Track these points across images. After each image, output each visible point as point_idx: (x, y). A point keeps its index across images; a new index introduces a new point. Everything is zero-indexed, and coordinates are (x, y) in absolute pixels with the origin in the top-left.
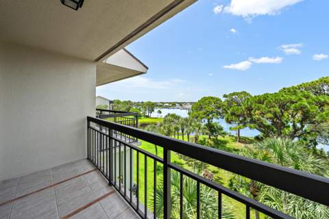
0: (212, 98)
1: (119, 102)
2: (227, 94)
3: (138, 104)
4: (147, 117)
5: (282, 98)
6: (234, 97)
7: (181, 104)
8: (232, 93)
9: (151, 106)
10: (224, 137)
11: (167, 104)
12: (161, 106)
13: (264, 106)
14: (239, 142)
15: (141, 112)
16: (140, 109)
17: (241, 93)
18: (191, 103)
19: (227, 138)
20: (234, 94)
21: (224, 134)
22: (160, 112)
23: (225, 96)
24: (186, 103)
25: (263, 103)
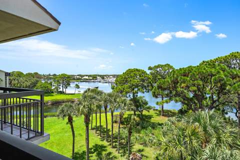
0: (137, 70)
1: (20, 74)
2: (152, 66)
3: (48, 77)
4: (62, 93)
5: (204, 71)
6: (158, 69)
7: (103, 77)
8: (157, 65)
9: (67, 80)
10: (149, 111)
11: (87, 77)
12: (79, 79)
13: (188, 79)
14: (163, 115)
15: (53, 88)
16: (51, 84)
17: (165, 65)
18: (114, 76)
19: (152, 112)
20: (158, 66)
21: (149, 108)
22: (78, 87)
23: (150, 68)
24: (109, 76)
25: (188, 76)
